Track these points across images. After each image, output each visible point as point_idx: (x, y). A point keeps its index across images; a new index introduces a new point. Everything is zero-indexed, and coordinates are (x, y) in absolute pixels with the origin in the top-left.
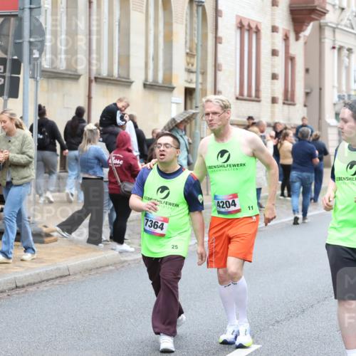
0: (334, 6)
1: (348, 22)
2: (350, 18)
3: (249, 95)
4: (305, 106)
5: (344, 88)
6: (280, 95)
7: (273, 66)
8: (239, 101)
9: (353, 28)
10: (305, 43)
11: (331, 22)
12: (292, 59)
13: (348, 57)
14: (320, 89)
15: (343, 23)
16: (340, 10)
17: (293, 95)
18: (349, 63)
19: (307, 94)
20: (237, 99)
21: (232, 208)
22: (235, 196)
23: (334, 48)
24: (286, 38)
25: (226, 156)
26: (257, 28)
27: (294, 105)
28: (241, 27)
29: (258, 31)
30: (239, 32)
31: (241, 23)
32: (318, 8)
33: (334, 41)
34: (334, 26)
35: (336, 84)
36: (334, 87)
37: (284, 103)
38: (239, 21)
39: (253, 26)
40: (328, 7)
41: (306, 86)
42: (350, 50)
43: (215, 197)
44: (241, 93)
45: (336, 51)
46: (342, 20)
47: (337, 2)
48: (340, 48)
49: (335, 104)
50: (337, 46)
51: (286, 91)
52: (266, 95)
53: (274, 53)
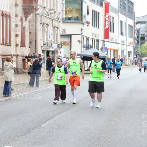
0: (41, 6)
1: (47, 13)
2: (48, 11)
3: (6, 43)
4: (29, 47)
5: (45, 40)
6: (19, 43)
7: (16, 31)
8: (2, 45)
9: (49, 16)
10: (29, 22)
11: (40, 13)
12: (24, 28)
13: (47, 27)
14: (36, 40)
15: (45, 13)
16: (43, 8)
17: (24, 43)
18: (47, 30)
19: (30, 42)
20: (1, 44)
21: (75, 74)
22: (76, 71)
23: (41, 24)
24: (21, 20)
25: (75, 63)
26: (9, 15)
27: (25, 47)
28: (3, 15)
29: (10, 17)
30: (2, 17)
31: (2, 13)
32: (34, 7)
33: (41, 21)
34: (41, 15)
35: (42, 39)
36: (41, 39)
37: (21, 46)
38: (2, 12)
39: (8, 14)
40: (39, 7)
41: (30, 39)
42: (47, 25)
43: (72, 72)
44: (3, 42)
45: (42, 25)
46: (44, 12)
47: (42, 5)
48: (44, 24)
49: (42, 47)
50: (42, 23)
51: (22, 41)
52: (13, 43)
53: (17, 26)
